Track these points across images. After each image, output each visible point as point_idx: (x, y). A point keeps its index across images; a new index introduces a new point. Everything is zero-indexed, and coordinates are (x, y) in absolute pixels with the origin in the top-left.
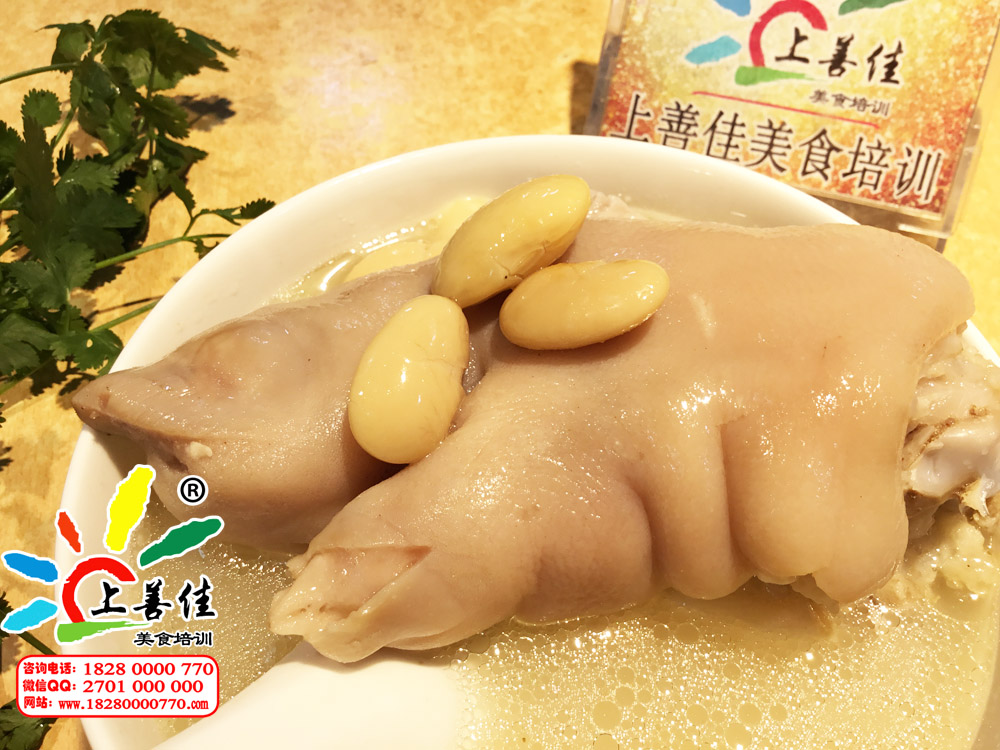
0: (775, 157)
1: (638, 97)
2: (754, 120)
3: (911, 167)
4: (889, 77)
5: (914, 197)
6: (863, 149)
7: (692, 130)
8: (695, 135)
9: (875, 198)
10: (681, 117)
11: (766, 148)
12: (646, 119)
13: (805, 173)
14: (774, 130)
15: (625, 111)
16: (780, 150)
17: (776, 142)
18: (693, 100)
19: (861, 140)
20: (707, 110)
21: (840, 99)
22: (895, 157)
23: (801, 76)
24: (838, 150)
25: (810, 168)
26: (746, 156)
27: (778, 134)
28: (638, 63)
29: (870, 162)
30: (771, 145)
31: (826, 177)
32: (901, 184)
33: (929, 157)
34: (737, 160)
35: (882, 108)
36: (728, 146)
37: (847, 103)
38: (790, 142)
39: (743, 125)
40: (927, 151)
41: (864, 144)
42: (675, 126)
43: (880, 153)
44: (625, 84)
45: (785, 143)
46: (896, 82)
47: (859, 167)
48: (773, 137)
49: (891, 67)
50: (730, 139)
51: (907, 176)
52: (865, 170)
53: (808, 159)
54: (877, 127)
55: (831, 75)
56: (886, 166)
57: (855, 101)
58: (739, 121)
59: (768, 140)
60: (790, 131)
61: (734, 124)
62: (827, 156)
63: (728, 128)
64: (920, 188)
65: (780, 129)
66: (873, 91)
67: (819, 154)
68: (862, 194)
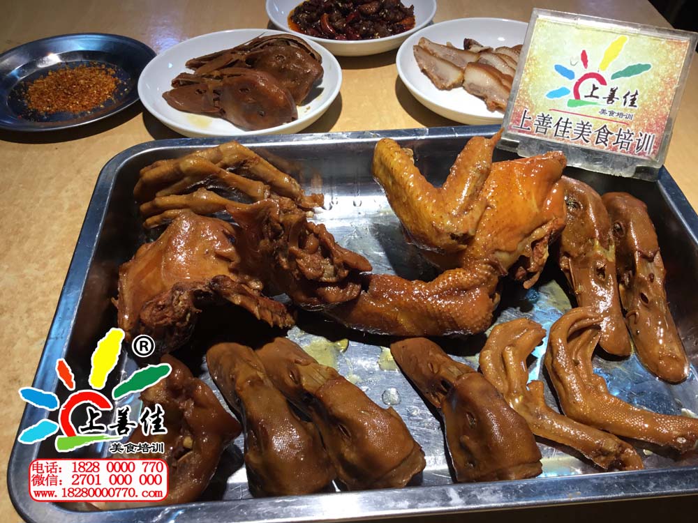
0: (585, 137)
1: (526, 111)
2: (575, 121)
3: (642, 141)
4: (632, 104)
5: (643, 154)
6: (622, 133)
7: (549, 125)
8: (550, 127)
9: (627, 153)
10: (544, 119)
11: (580, 132)
12: (529, 120)
13: (597, 143)
14: (584, 126)
15: (521, 117)
16: (587, 134)
17: (585, 130)
18: (549, 113)
19: (621, 129)
20: (555, 117)
21: (612, 113)
22: (635, 136)
23: (595, 104)
24: (611, 134)
25: (599, 141)
26: (572, 135)
27: (586, 127)
28: (526, 98)
29: (625, 139)
30: (583, 131)
31: (606, 145)
32: (638, 148)
33: (650, 136)
34: (568, 137)
35: (630, 116)
36: (564, 131)
37: (615, 115)
38: (591, 130)
39: (571, 123)
40: (650, 134)
41: (622, 131)
42: (542, 123)
43: (629, 135)
44: (521, 106)
45: (589, 131)
46: (636, 106)
47: (620, 141)
48: (584, 128)
49: (633, 100)
50: (565, 129)
51: (641, 144)
52: (623, 142)
53: (598, 137)
54: (628, 124)
55: (608, 103)
56: (632, 140)
57: (618, 114)
58: (569, 121)
59: (581, 129)
60: (591, 126)
61: (567, 123)
62: (607, 136)
63: (564, 124)
64: (646, 149)
65: (586, 125)
66: (626, 110)
67: (603, 135)
68: (622, 152)
